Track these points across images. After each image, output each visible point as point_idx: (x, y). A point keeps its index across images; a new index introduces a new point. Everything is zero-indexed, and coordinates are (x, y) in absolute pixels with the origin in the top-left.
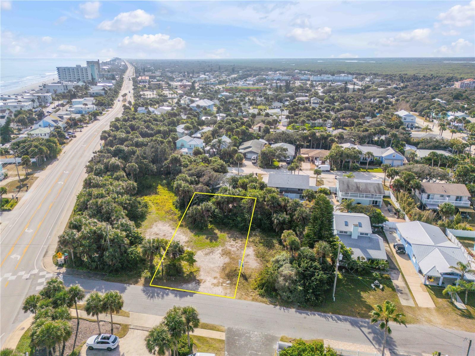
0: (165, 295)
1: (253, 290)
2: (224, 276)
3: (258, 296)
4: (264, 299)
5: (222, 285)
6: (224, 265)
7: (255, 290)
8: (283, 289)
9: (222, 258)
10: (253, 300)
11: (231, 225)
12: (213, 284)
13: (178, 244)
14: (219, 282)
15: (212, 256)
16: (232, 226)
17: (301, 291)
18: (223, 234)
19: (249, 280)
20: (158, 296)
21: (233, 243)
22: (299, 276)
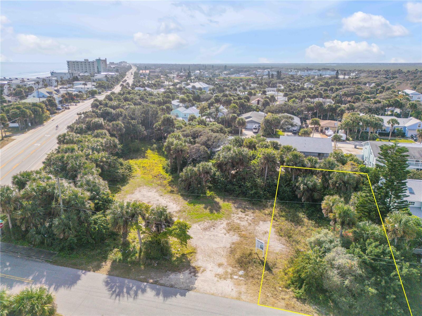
0: (139, 292)
1: (284, 289)
2: (233, 262)
3: (295, 300)
4: (307, 307)
5: (231, 278)
6: (233, 246)
7: (287, 288)
8: (340, 289)
9: (228, 235)
10: (287, 307)
11: (237, 193)
12: (216, 275)
13: (165, 211)
14: (226, 272)
15: (213, 232)
16: (239, 194)
17: (373, 295)
18: (226, 203)
19: (274, 270)
20: (128, 293)
21: (241, 215)
22: (366, 269)
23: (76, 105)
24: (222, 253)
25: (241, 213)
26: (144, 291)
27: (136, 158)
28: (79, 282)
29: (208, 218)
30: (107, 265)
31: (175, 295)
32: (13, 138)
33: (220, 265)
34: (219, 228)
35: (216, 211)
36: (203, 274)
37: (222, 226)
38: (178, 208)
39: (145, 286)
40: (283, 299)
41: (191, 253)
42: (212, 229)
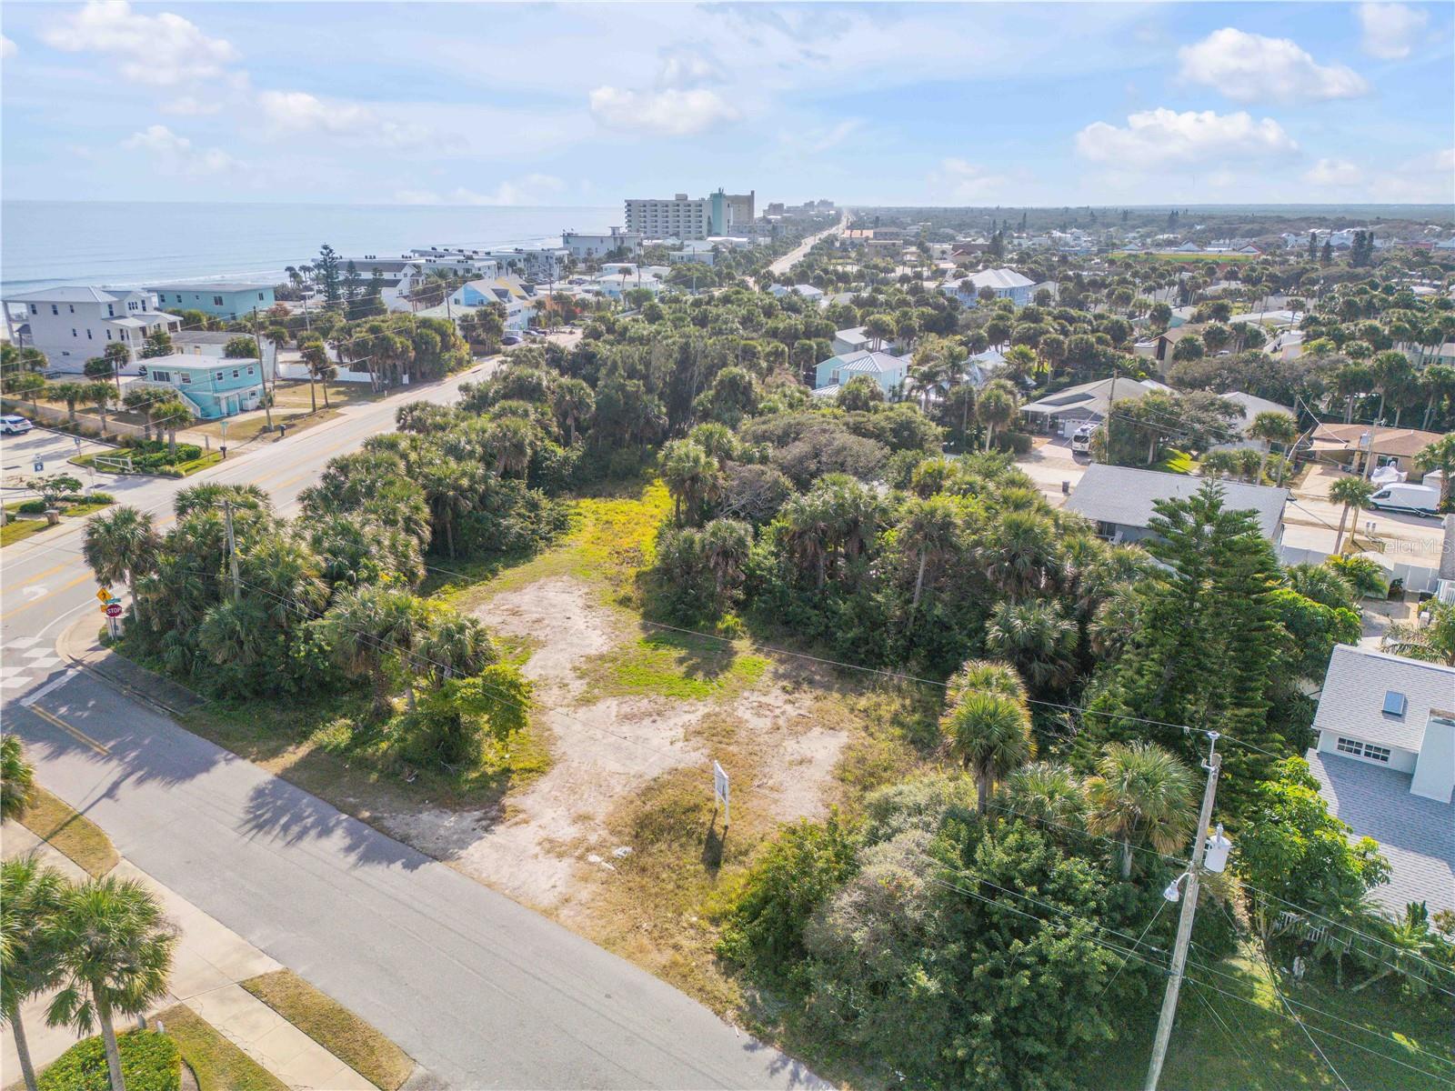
1: (705, 924)
5: (581, 858)
6: (666, 777)
9: (679, 744)
10: (668, 970)
12: (546, 841)
14: (581, 840)
18: (760, 658)
20: (286, 828)
21: (776, 698)
23: (571, 333)
24: (618, 789)
25: (779, 692)
26: (326, 831)
27: (611, 496)
28: (202, 779)
29: (664, 691)
30: (293, 755)
31: (391, 861)
32: (340, 411)
33: (583, 818)
34: (671, 722)
35: (708, 674)
36: (513, 830)
37: (687, 717)
38: (605, 649)
39: (339, 823)
40: (676, 947)
41: (531, 771)
42: (647, 721)
